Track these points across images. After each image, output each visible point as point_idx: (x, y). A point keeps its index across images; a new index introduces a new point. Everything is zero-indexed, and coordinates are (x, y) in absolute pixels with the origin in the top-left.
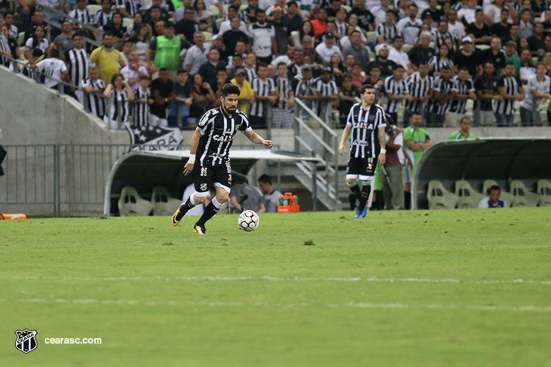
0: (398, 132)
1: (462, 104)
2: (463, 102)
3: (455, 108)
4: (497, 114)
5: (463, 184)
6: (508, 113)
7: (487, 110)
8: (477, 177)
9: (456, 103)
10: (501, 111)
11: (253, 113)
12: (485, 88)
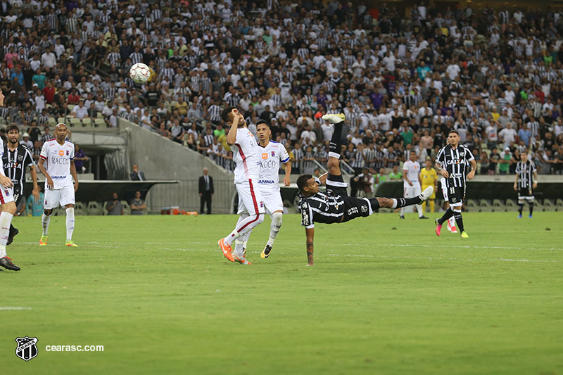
0: (371, 177)
11: (293, 166)
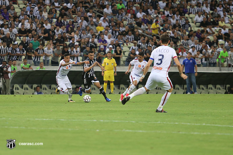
0: (9, 67)
1: (20, 57)
2: (21, 56)
3: (18, 58)
4: (34, 61)
5: (26, 86)
6: (38, 60)
7: (30, 59)
8: (31, 83)
9: (19, 57)
10: (36, 60)
12: (29, 52)
